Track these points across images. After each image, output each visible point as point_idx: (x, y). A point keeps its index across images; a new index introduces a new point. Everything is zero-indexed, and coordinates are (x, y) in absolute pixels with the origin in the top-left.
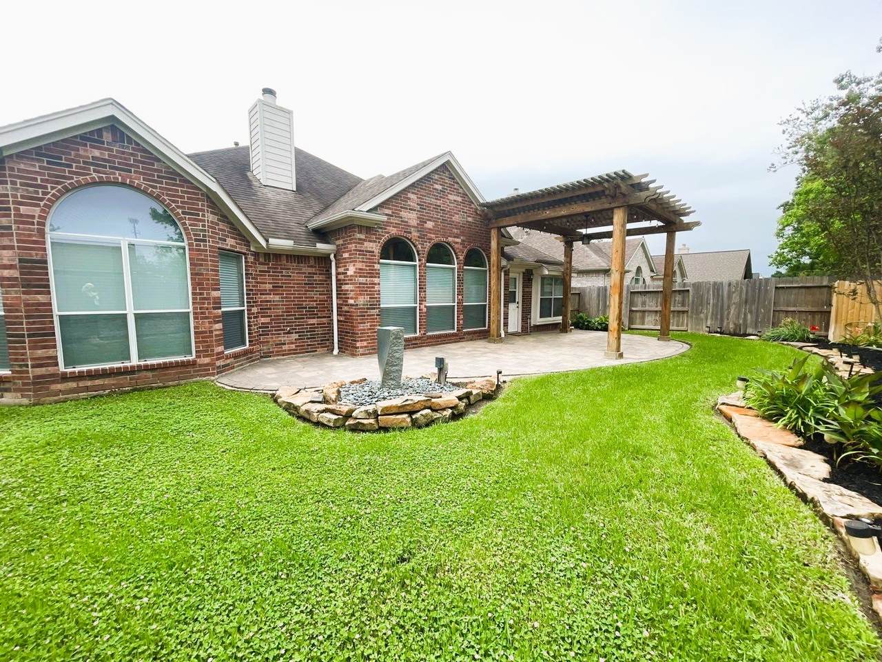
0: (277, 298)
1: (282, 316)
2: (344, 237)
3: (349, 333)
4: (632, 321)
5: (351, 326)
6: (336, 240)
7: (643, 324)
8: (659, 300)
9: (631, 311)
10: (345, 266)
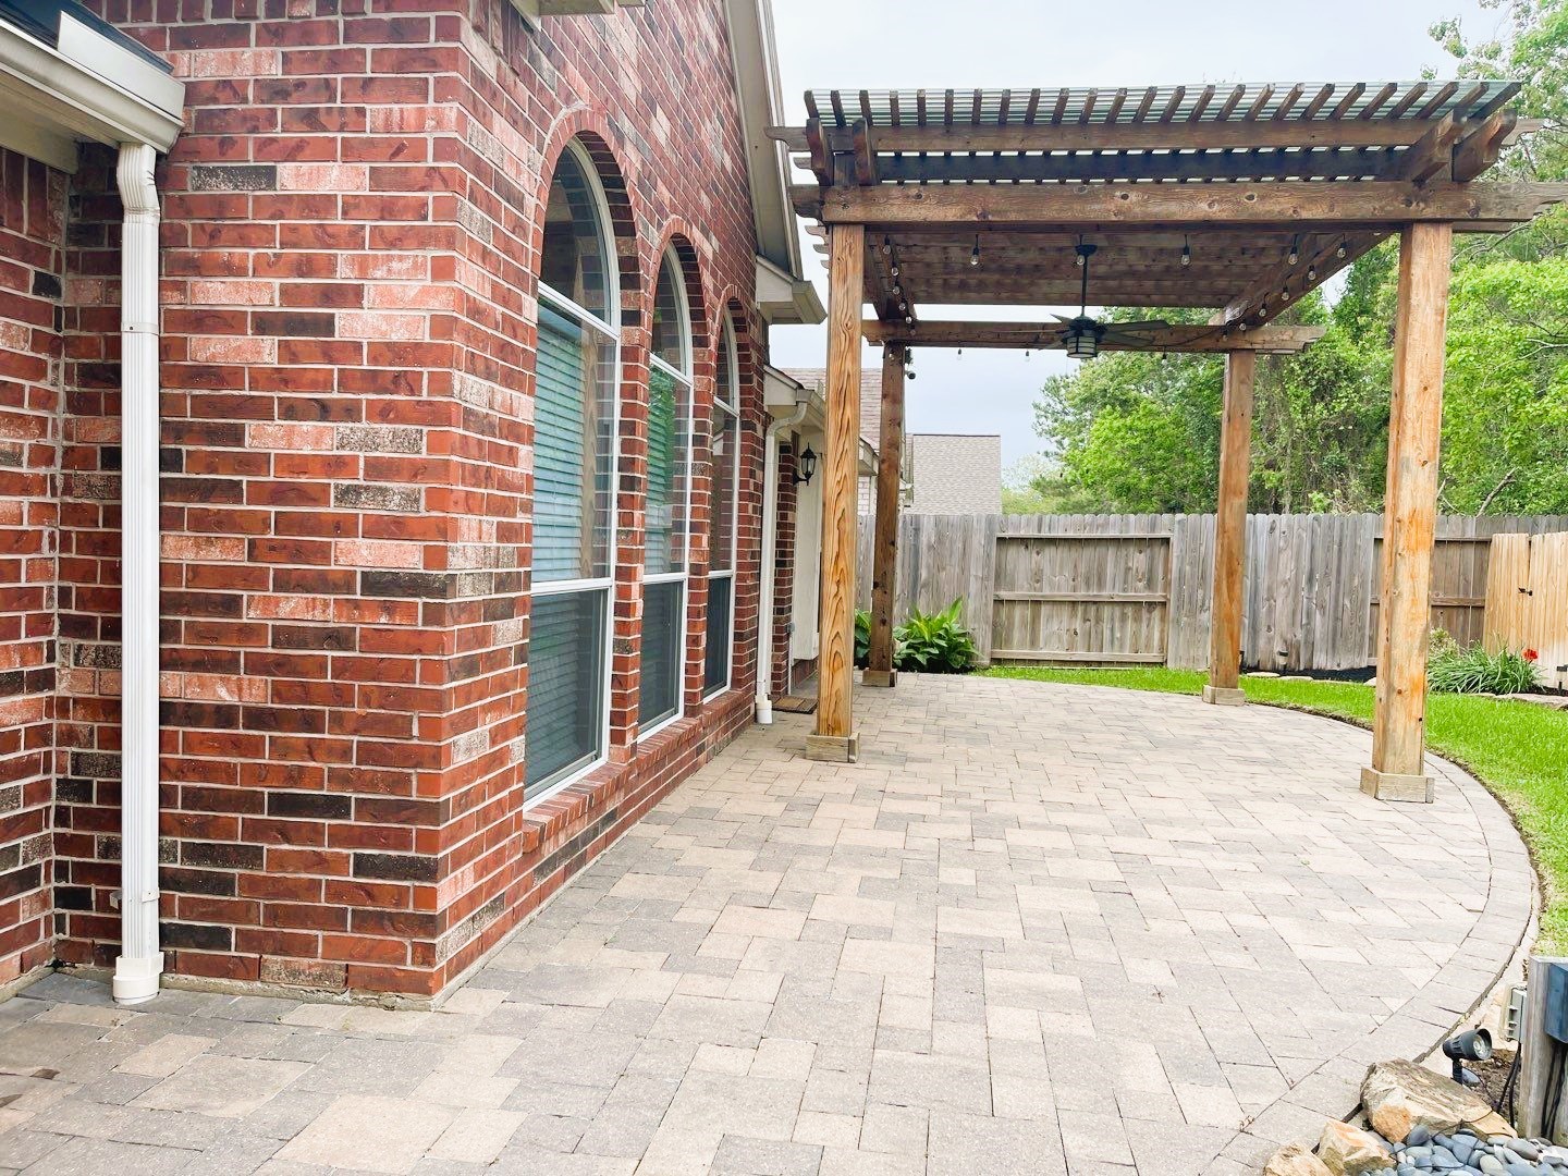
2: (307, 33)
3: (337, 807)
4: (999, 635)
5: (368, 753)
6: (185, 40)
7: (1034, 643)
8: (1082, 569)
9: (999, 602)
10: (305, 267)
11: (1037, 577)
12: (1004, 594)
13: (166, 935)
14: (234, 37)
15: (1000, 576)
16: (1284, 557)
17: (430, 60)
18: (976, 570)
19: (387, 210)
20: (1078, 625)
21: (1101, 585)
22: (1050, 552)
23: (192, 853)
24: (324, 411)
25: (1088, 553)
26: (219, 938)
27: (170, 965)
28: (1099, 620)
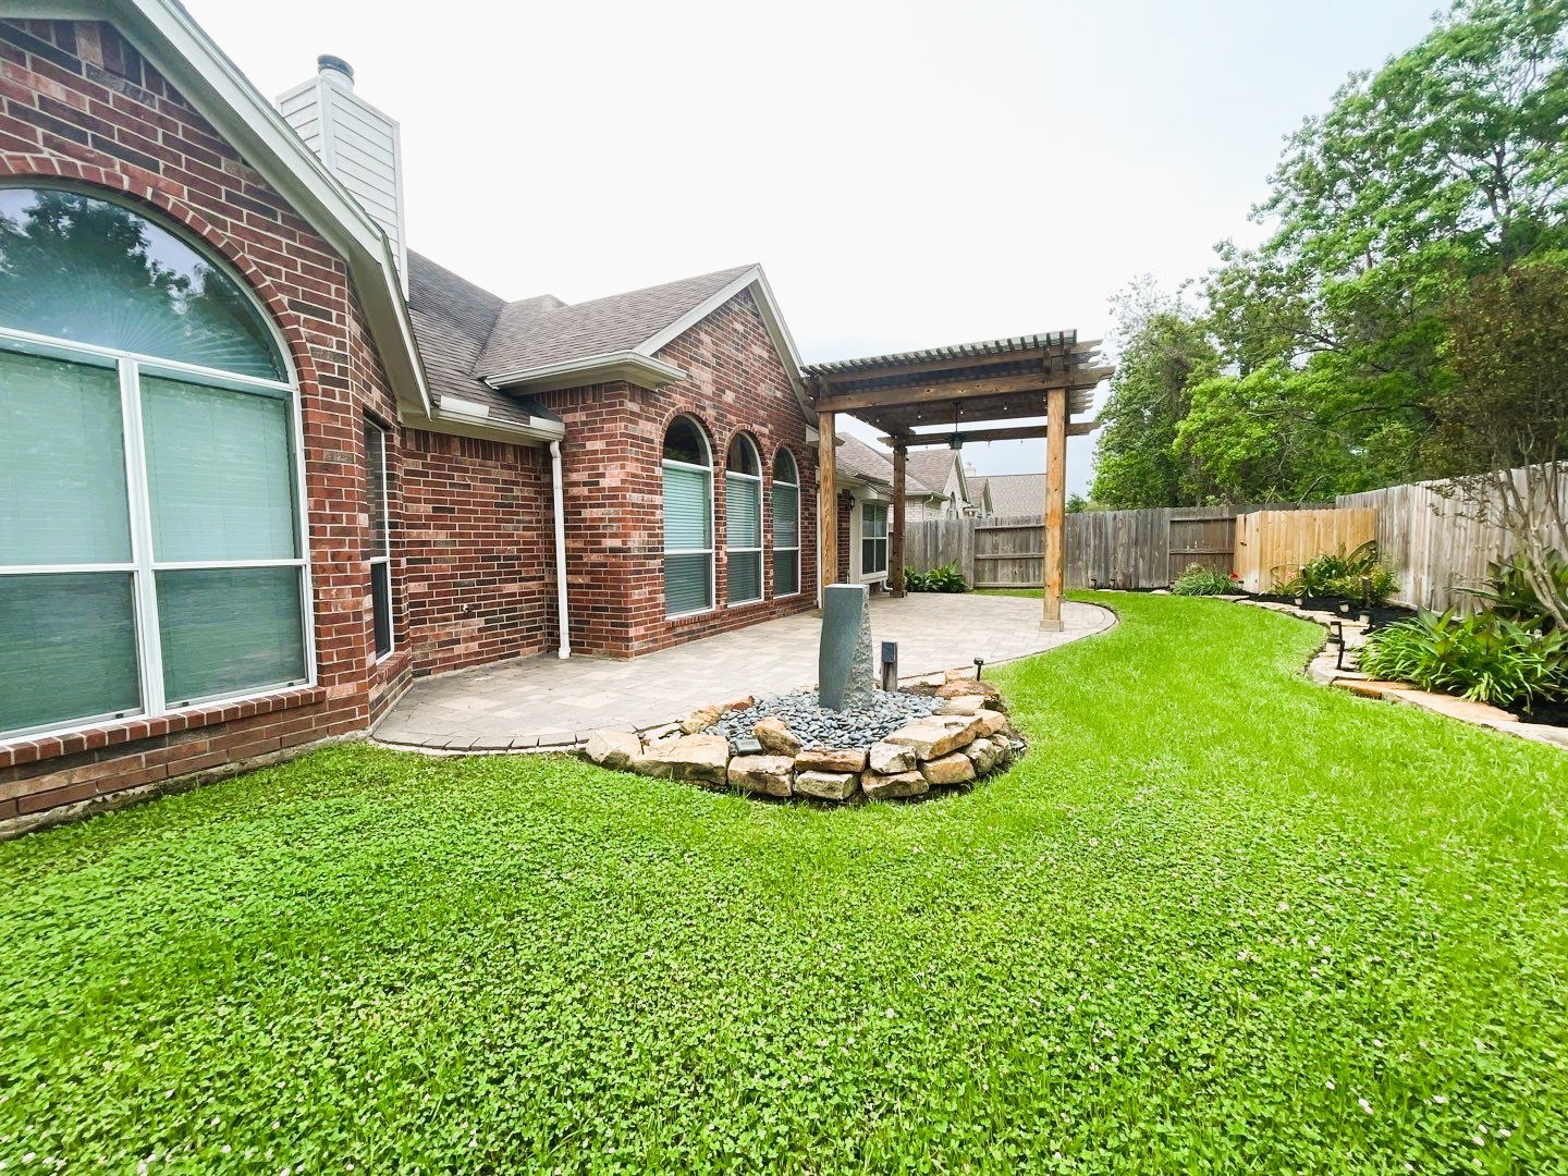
0: (442, 536)
1: (453, 576)
2: (591, 408)
3: (606, 609)
4: (978, 576)
5: (612, 595)
6: (564, 412)
7: (995, 579)
8: (1018, 542)
9: (977, 560)
10: (593, 468)
11: (995, 547)
12: (980, 556)
13: (571, 643)
14: (574, 410)
15: (977, 547)
16: (1121, 532)
17: (617, 412)
18: (965, 545)
19: (610, 452)
20: (1017, 569)
21: (1028, 550)
22: (1002, 535)
23: (576, 622)
24: (598, 506)
25: (1021, 535)
26: (582, 644)
27: (572, 651)
28: (1027, 566)
